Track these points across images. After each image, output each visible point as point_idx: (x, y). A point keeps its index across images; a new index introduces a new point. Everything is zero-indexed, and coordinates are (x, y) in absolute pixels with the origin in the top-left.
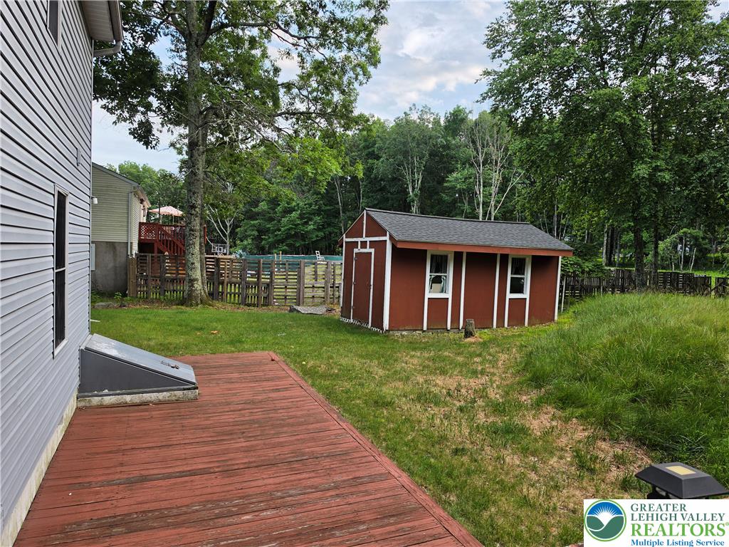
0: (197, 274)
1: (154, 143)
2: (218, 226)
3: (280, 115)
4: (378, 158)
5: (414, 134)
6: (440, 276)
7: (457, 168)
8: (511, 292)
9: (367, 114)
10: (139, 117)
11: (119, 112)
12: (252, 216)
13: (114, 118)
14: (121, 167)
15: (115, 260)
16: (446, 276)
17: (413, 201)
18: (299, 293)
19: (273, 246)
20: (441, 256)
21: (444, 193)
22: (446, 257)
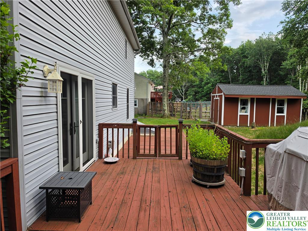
0: (166, 108)
1: (154, 66)
2: (180, 91)
3: (196, 51)
4: (247, 58)
5: (265, 45)
6: (245, 107)
7: (287, 59)
8: (277, 113)
9: (228, 46)
10: (150, 58)
11: (144, 57)
12: (193, 87)
13: (143, 59)
14: (147, 72)
15: (143, 104)
16: (247, 107)
17: (264, 76)
18: (200, 114)
19: (201, 98)
20: (245, 100)
21: (281, 71)
22: (248, 100)
